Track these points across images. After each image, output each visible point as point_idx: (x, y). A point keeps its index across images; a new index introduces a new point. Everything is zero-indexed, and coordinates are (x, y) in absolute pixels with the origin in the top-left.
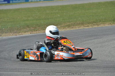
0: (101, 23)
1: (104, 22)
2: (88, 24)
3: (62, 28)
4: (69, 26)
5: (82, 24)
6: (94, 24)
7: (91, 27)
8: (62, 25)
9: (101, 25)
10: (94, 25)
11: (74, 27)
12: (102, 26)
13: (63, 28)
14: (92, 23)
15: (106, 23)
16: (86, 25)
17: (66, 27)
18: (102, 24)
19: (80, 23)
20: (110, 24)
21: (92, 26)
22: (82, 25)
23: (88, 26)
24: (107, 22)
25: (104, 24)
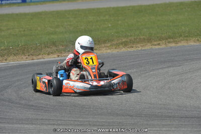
0: (181, 38)
1: (187, 36)
2: (160, 40)
3: (114, 47)
4: (125, 44)
5: (149, 40)
6: (169, 40)
7: (163, 46)
8: (114, 43)
10: (169, 42)
12: (183, 44)
13: (116, 48)
14: (167, 39)
15: (190, 39)
16: (155, 43)
17: (121, 46)
18: (184, 40)
19: (144, 39)
20: (198, 40)
21: (165, 44)
22: (149, 42)
23: (159, 44)
24: (192, 37)
25: (187, 40)
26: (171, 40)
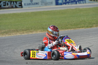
0: (33, 30)
2: (23, 31)
9: (34, 32)
11: (11, 34)
14: (26, 30)
15: (38, 31)
16: (21, 32)
20: (41, 31)
21: (26, 33)
22: (17, 32)
23: (23, 33)
24: (38, 29)
25: (36, 31)
26: (28, 31)
